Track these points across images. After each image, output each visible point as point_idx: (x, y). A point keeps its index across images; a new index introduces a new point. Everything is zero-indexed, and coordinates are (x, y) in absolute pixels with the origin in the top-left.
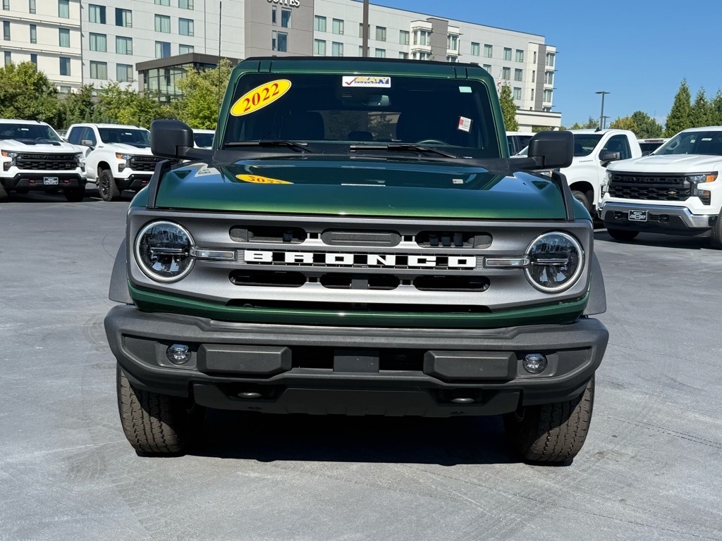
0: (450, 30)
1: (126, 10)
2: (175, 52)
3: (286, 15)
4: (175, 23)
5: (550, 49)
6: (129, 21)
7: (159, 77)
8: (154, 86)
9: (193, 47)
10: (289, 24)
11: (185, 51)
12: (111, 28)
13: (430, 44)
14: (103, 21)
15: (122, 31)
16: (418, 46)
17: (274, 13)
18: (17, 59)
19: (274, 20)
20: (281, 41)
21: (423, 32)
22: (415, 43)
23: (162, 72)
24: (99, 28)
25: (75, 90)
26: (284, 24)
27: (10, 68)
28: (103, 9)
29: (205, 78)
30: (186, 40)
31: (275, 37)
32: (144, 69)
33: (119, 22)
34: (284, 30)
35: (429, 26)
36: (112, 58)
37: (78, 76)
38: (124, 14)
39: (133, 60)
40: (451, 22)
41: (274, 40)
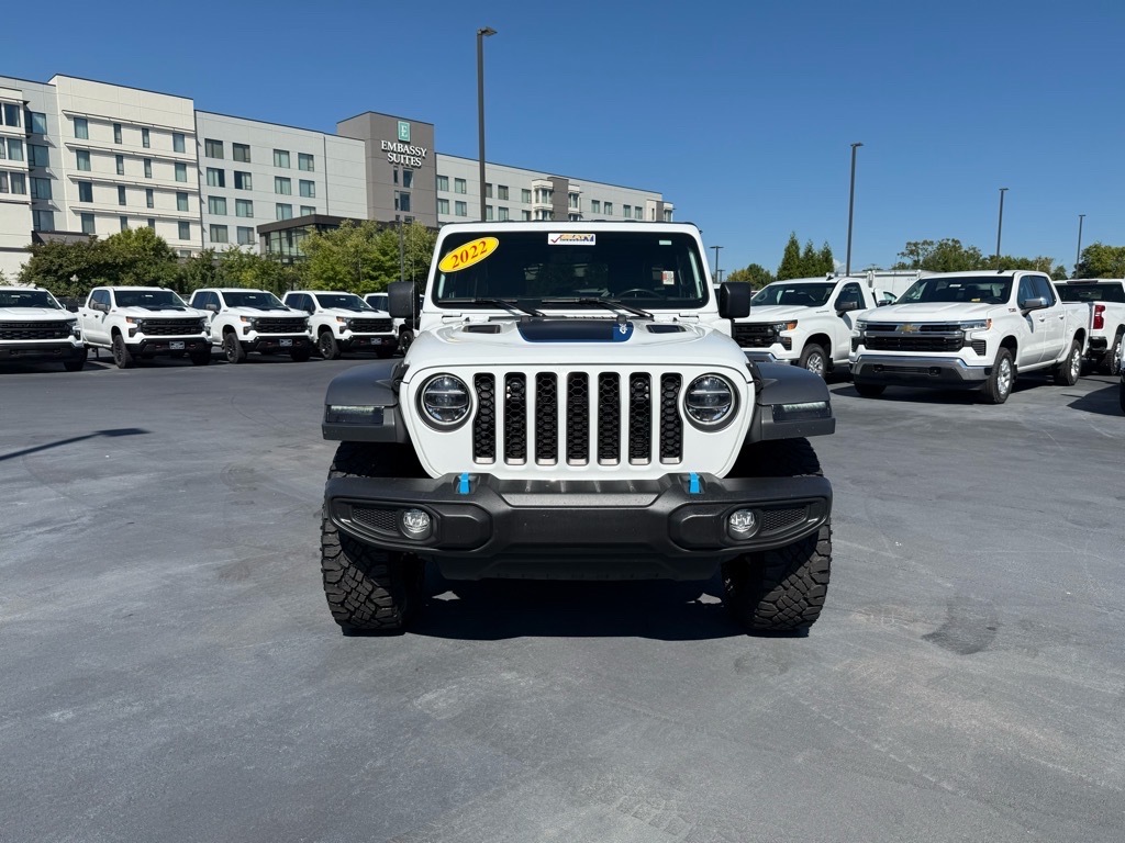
0: (571, 188)
1: (245, 174)
2: (296, 214)
3: (408, 176)
4: (295, 185)
5: (667, 206)
6: (248, 184)
7: (280, 239)
8: (276, 248)
9: (314, 208)
10: (412, 185)
11: (306, 213)
12: (230, 192)
13: (552, 202)
14: (222, 184)
15: (242, 194)
16: (540, 205)
17: (396, 173)
18: (134, 225)
19: (396, 180)
20: (404, 201)
21: (545, 191)
22: (537, 201)
23: (284, 234)
24: (218, 192)
25: (195, 255)
26: (407, 184)
27: (127, 233)
28: (221, 172)
29: (327, 238)
30: (308, 202)
31: (398, 196)
32: (265, 232)
33: (238, 185)
34: (406, 190)
35: (550, 185)
36: (232, 221)
37: (196, 241)
38: (243, 178)
39: (253, 223)
40: (571, 181)
41: (396, 200)
